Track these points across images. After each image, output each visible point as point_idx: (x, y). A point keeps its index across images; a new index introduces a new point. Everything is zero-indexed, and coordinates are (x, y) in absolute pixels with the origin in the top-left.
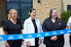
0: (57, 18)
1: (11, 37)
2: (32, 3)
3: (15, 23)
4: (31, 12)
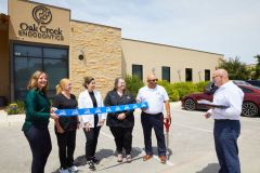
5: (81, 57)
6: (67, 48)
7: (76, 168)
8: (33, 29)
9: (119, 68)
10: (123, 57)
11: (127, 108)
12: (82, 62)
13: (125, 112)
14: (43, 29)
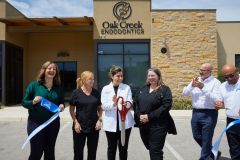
2: (149, 55)
3: (88, 94)
5: (164, 51)
6: (147, 42)
8: (114, 26)
12: (165, 55)
14: (123, 25)
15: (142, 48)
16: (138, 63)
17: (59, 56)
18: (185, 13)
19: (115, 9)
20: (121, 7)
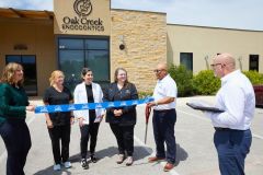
0: (126, 82)
1: (58, 109)
2: (109, 50)
4: (84, 74)
5: (122, 47)
6: (107, 39)
7: (70, 164)
8: (75, 22)
9: (164, 56)
10: (169, 45)
11: (124, 104)
12: (123, 52)
13: (122, 108)
14: (84, 21)
15: (102, 44)
16: (96, 57)
17: (15, 48)
18: (141, 14)
19: (75, 5)
20: (82, 4)
